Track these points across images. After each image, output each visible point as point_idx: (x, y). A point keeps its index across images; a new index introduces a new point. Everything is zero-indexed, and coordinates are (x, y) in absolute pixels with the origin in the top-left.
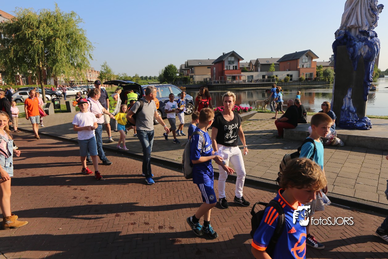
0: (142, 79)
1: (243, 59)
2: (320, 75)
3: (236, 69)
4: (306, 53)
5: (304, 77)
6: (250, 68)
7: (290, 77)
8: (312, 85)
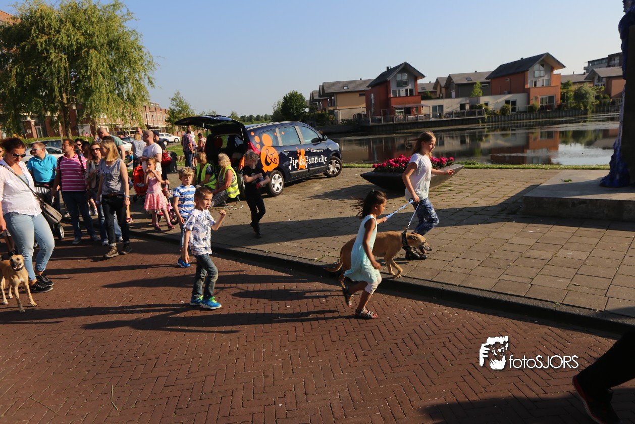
0: (244, 121)
1: (423, 76)
2: (567, 100)
3: (412, 94)
4: (541, 59)
5: (538, 105)
6: (436, 92)
7: (512, 106)
8: (553, 118)
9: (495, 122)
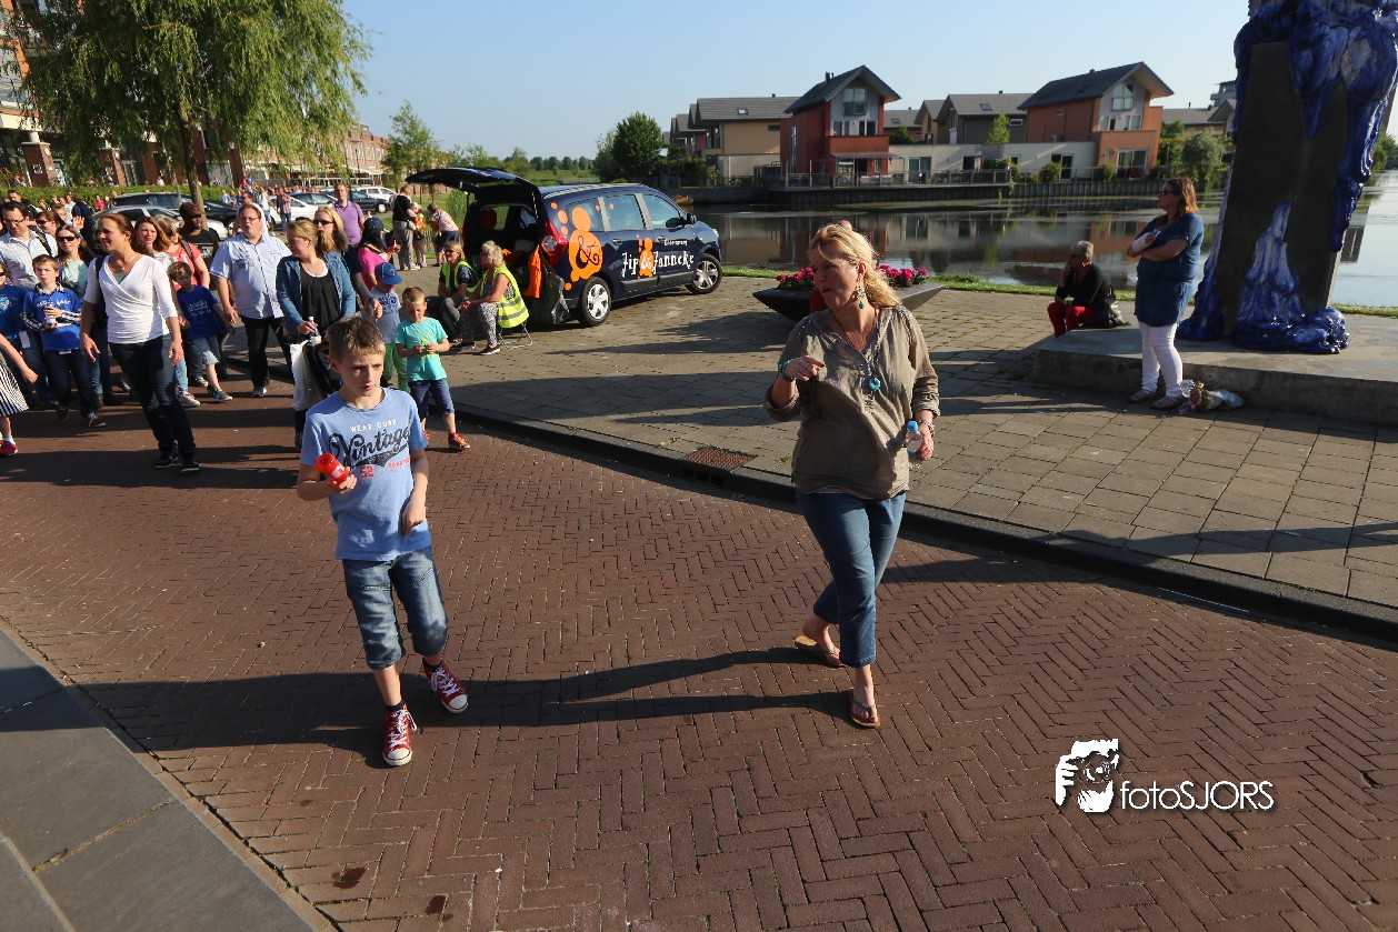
0: (538, 168)
1: (897, 97)
2: (1170, 160)
3: (871, 132)
4: (1129, 74)
5: (1112, 165)
6: (920, 129)
7: (1063, 166)
8: (1139, 194)
9: (1028, 196)
